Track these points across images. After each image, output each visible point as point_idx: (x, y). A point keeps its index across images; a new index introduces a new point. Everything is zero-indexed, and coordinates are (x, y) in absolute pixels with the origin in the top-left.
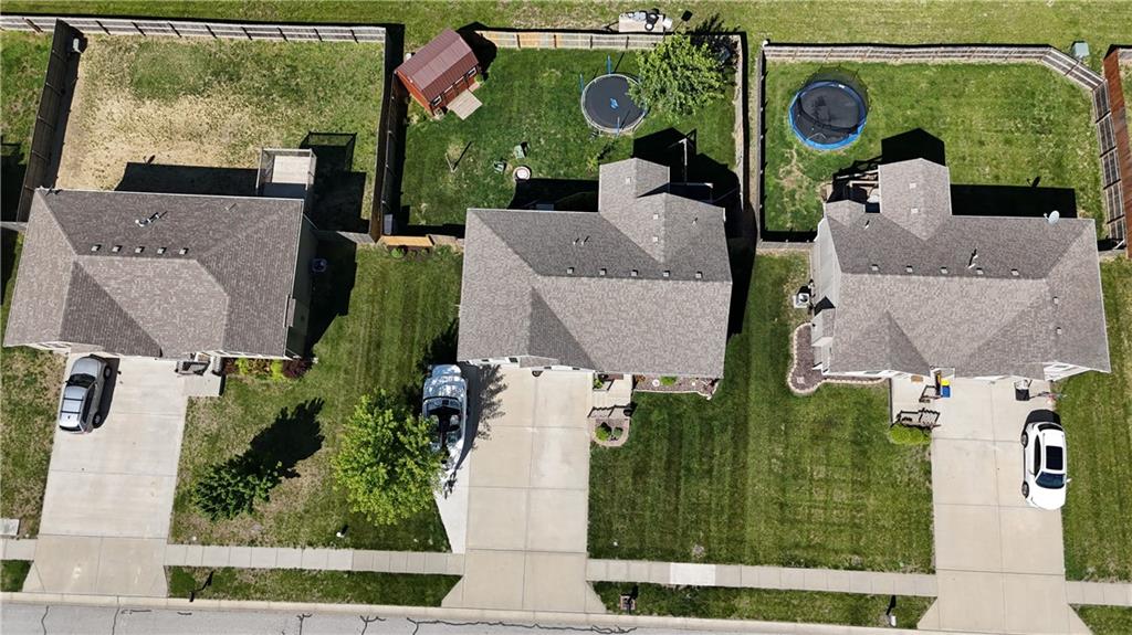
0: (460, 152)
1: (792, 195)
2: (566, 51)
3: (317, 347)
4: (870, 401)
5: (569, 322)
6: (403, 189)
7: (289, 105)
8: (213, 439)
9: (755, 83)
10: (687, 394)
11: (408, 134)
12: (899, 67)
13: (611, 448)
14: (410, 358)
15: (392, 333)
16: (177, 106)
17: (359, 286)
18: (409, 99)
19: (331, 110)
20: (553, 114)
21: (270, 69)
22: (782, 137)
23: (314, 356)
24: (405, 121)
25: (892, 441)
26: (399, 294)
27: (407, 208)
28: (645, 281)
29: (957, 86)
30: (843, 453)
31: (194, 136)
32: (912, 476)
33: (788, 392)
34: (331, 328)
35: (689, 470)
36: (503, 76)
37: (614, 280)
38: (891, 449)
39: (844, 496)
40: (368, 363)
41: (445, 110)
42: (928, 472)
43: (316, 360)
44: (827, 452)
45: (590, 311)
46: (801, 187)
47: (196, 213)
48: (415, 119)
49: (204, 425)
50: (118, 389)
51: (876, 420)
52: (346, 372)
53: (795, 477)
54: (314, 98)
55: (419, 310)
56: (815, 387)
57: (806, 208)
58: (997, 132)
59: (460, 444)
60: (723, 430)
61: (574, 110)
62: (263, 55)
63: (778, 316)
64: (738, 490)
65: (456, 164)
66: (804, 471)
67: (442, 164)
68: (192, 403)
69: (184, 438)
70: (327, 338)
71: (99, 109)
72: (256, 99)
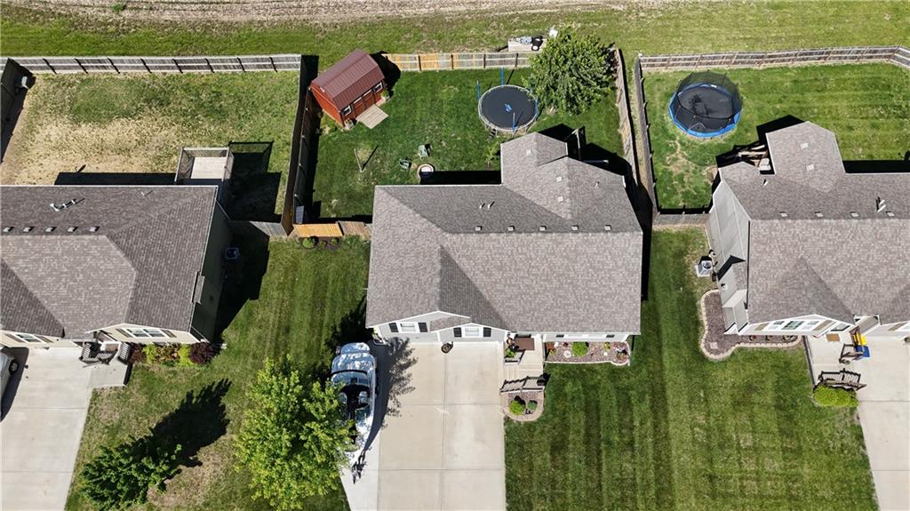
0: (368, 155)
1: (681, 178)
2: (462, 72)
3: (226, 332)
4: (787, 364)
5: (479, 280)
6: (314, 188)
7: (213, 123)
8: (113, 430)
9: (634, 89)
10: (600, 364)
11: (320, 142)
12: (762, 71)
13: (526, 423)
14: (319, 340)
15: (301, 317)
16: (110, 127)
17: (270, 275)
18: (322, 114)
19: (251, 126)
20: (452, 121)
21: (198, 95)
22: (665, 131)
23: (222, 342)
24: (318, 131)
25: (817, 404)
26: (309, 281)
27: (319, 203)
28: (554, 234)
29: (818, 83)
30: (768, 418)
31: (124, 151)
32: (845, 441)
33: (703, 358)
34: (241, 314)
35: (609, 443)
36: (406, 93)
37: (523, 234)
38: (819, 413)
39: (776, 464)
40: (277, 347)
41: (354, 121)
42: (860, 437)
43: (224, 346)
44: (751, 417)
45: (500, 269)
46: (687, 171)
47: (112, 200)
48: (327, 130)
49: (106, 417)
50: (23, 384)
51: (798, 383)
52: (255, 356)
53: (721, 446)
54: (235, 116)
55: (328, 294)
56: (730, 352)
57: (696, 189)
58: (862, 118)
59: (369, 421)
60: (641, 400)
61: (471, 117)
62: (192, 85)
63: (683, 286)
64: (662, 462)
65: (364, 165)
66: (729, 439)
67: (352, 166)
68: (96, 395)
69: (84, 431)
70: (237, 324)
71: (38, 133)
72: (182, 119)
